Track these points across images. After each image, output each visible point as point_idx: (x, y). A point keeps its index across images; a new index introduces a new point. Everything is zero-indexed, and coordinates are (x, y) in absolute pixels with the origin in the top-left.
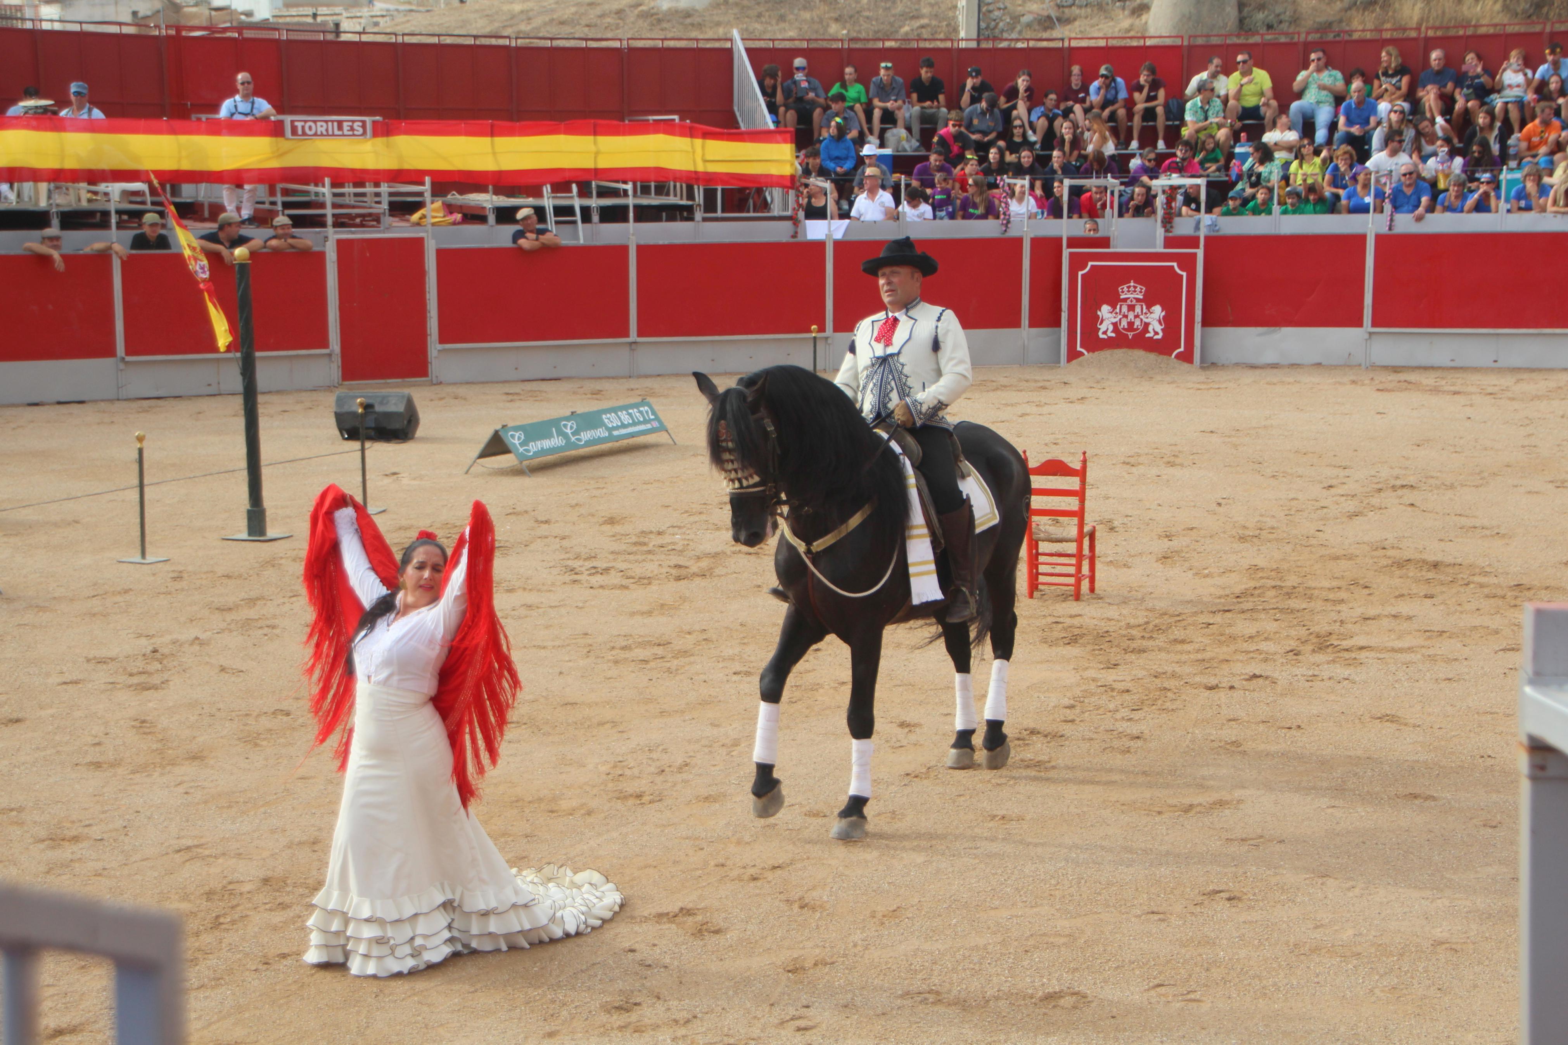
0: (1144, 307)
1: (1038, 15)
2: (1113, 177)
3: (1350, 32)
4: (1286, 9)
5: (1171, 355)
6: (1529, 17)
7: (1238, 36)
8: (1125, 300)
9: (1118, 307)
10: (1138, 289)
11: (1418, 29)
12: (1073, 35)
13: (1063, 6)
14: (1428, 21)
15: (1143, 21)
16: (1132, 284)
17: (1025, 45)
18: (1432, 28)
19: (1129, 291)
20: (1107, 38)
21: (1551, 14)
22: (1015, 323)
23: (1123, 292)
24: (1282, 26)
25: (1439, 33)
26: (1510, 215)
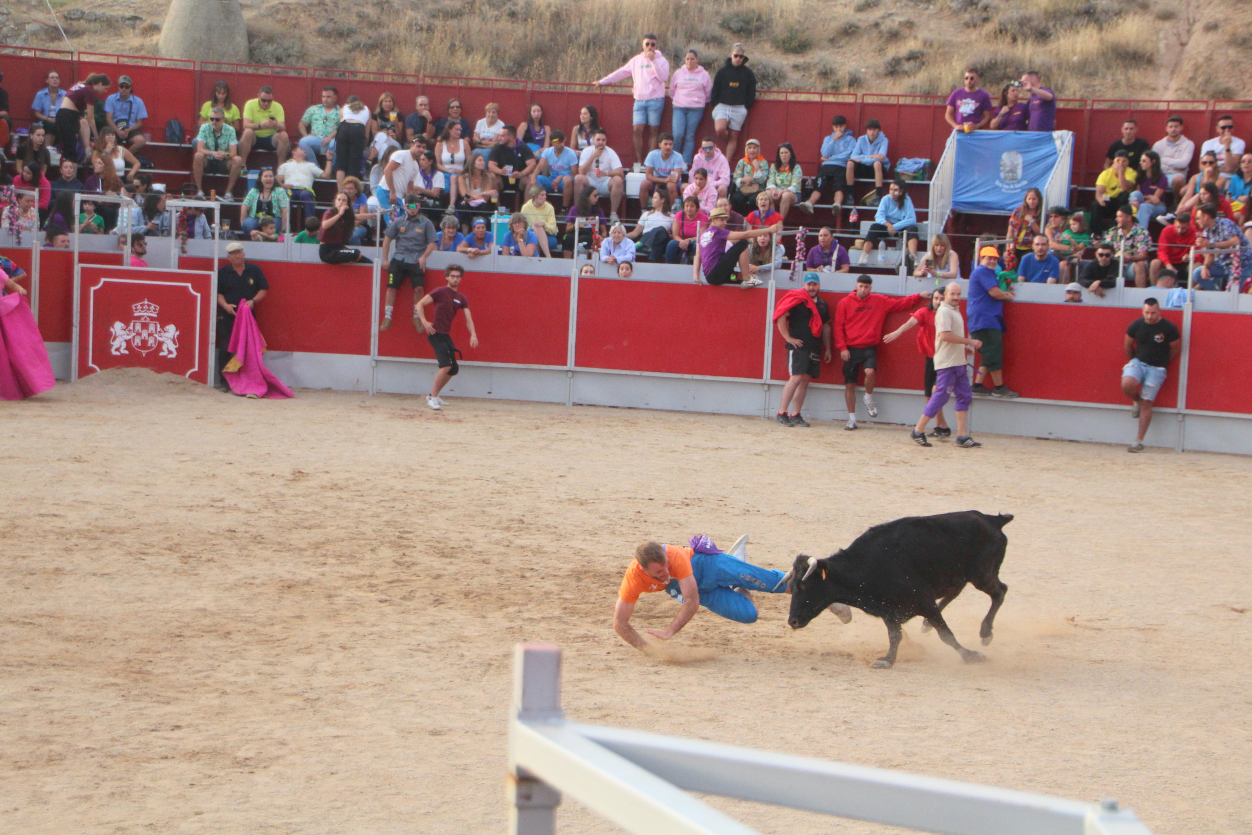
0: (158, 326)
1: (45, 24)
3: (354, 73)
4: (294, 43)
5: (183, 374)
6: (513, 74)
7: (249, 65)
8: (139, 318)
9: (132, 324)
10: (152, 308)
11: (416, 76)
12: (82, 49)
13: (71, 19)
14: (425, 69)
15: (154, 42)
16: (146, 302)
17: (31, 54)
18: (428, 77)
19: (142, 309)
20: (118, 56)
21: (532, 74)
23: (136, 310)
24: (290, 60)
25: (436, 82)
26: (501, 257)
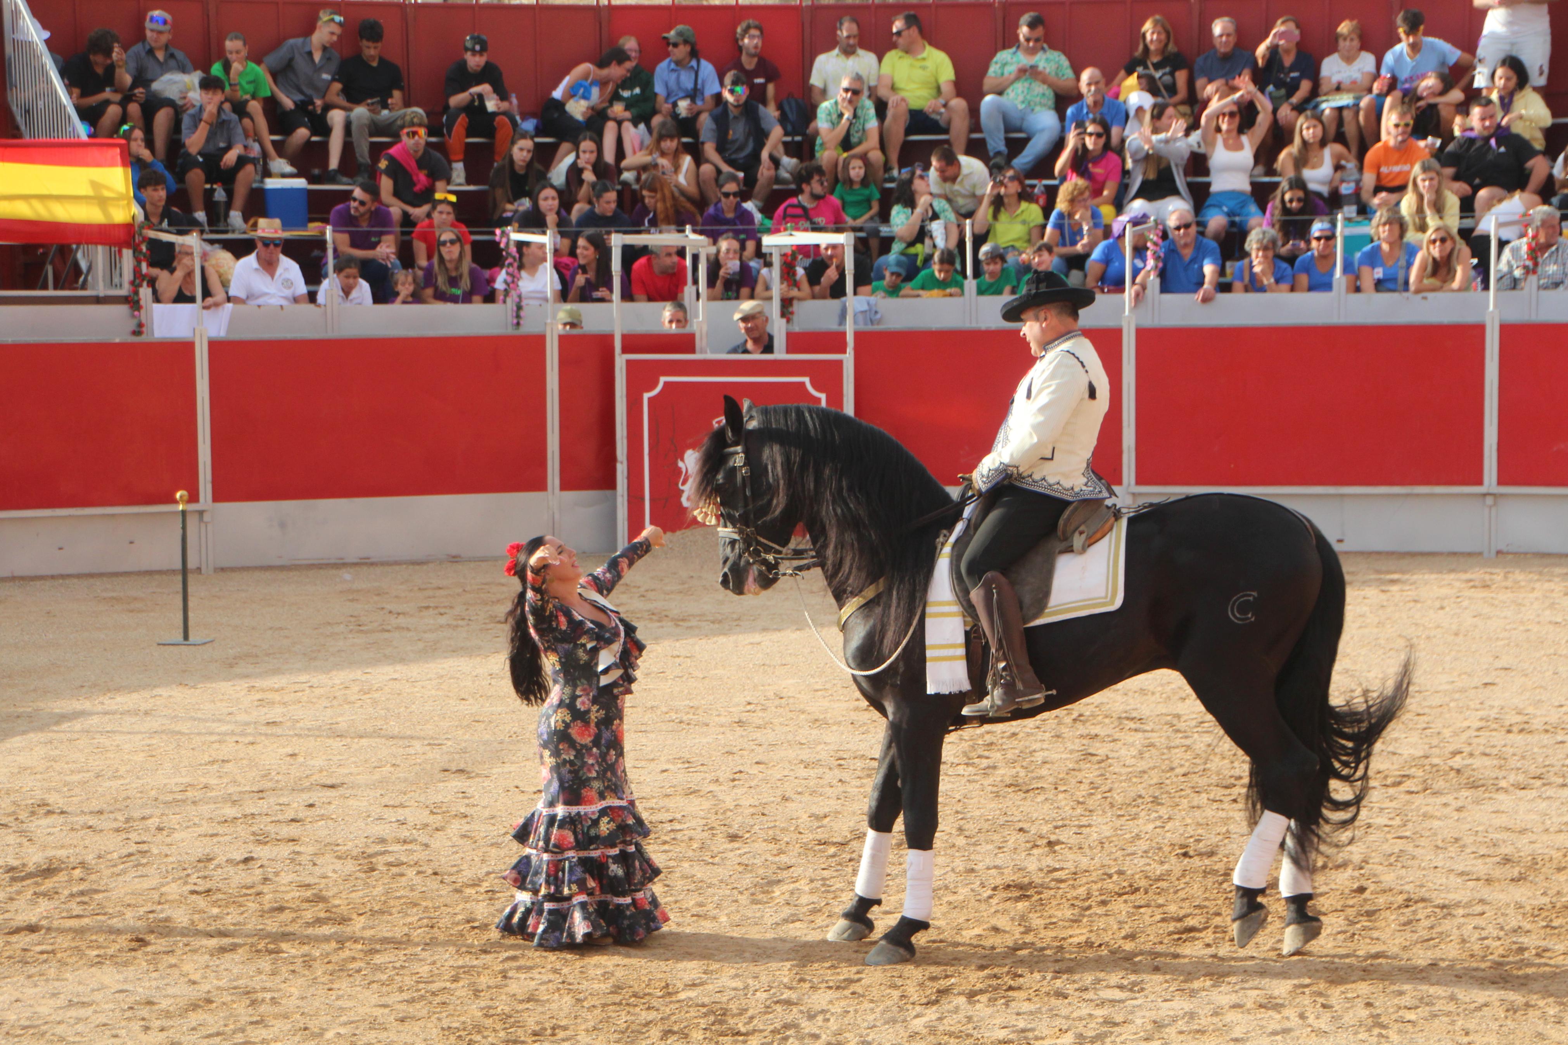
2: (694, 231)
22: (539, 484)
26: (1352, 297)
